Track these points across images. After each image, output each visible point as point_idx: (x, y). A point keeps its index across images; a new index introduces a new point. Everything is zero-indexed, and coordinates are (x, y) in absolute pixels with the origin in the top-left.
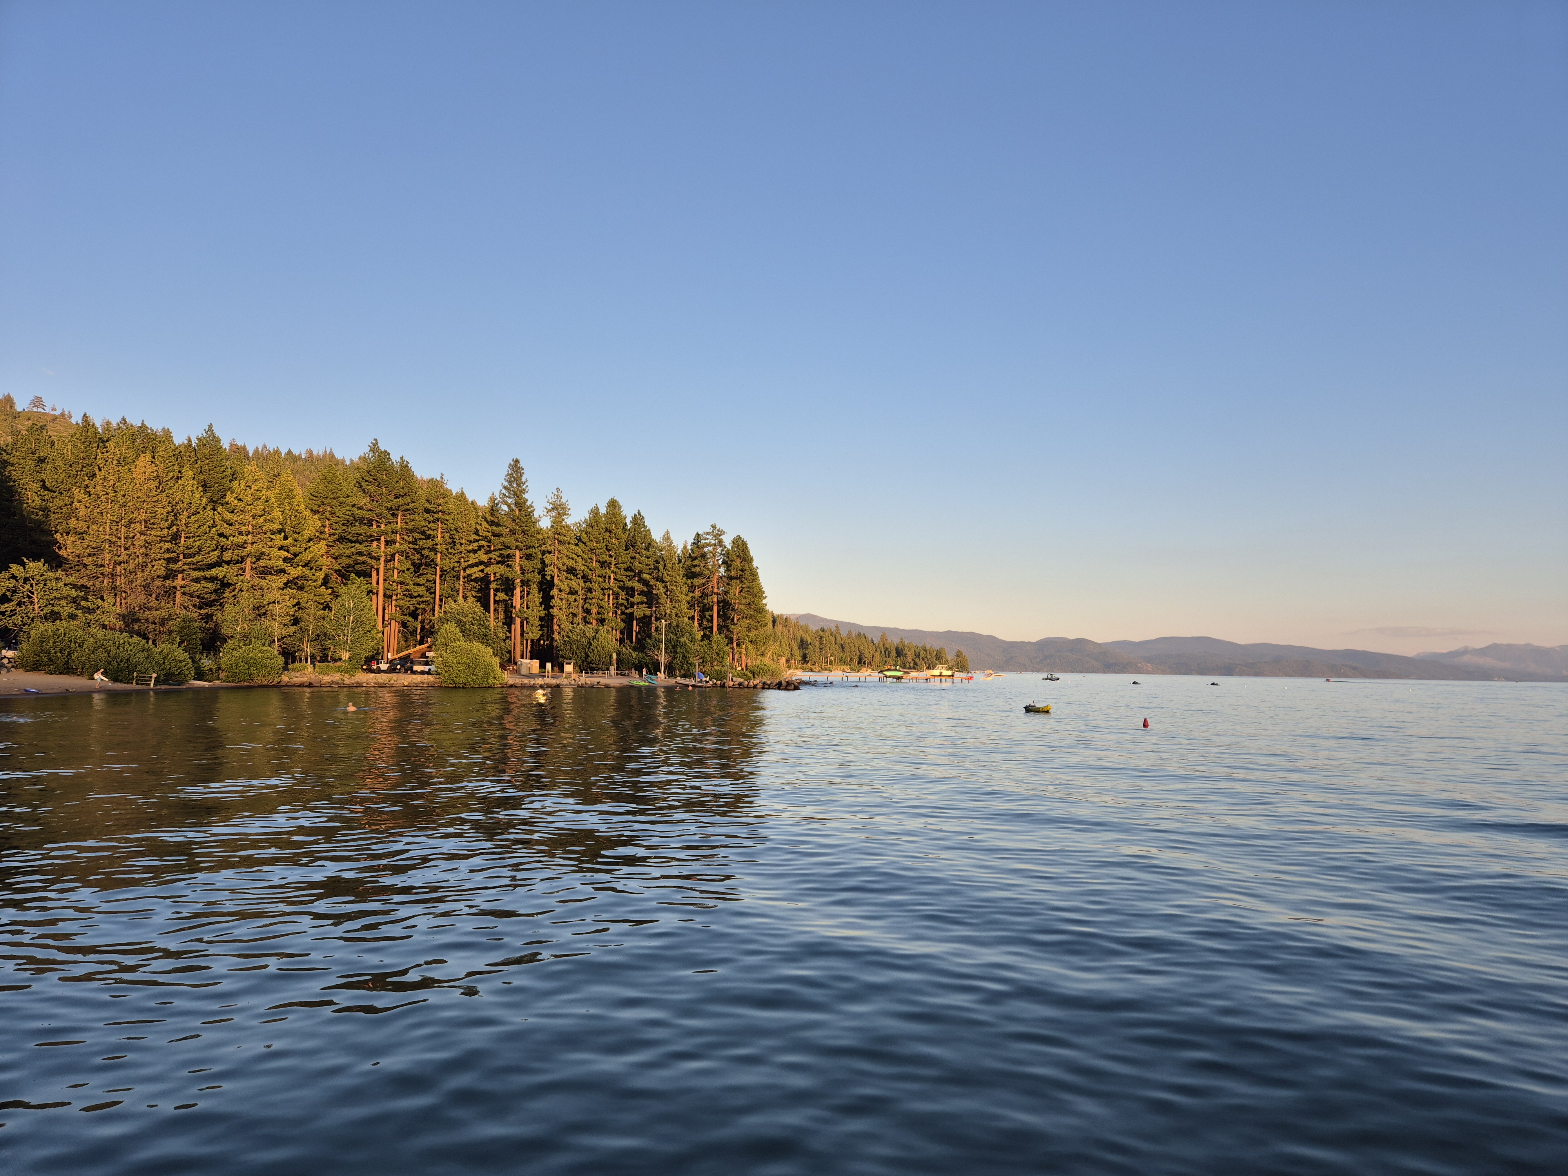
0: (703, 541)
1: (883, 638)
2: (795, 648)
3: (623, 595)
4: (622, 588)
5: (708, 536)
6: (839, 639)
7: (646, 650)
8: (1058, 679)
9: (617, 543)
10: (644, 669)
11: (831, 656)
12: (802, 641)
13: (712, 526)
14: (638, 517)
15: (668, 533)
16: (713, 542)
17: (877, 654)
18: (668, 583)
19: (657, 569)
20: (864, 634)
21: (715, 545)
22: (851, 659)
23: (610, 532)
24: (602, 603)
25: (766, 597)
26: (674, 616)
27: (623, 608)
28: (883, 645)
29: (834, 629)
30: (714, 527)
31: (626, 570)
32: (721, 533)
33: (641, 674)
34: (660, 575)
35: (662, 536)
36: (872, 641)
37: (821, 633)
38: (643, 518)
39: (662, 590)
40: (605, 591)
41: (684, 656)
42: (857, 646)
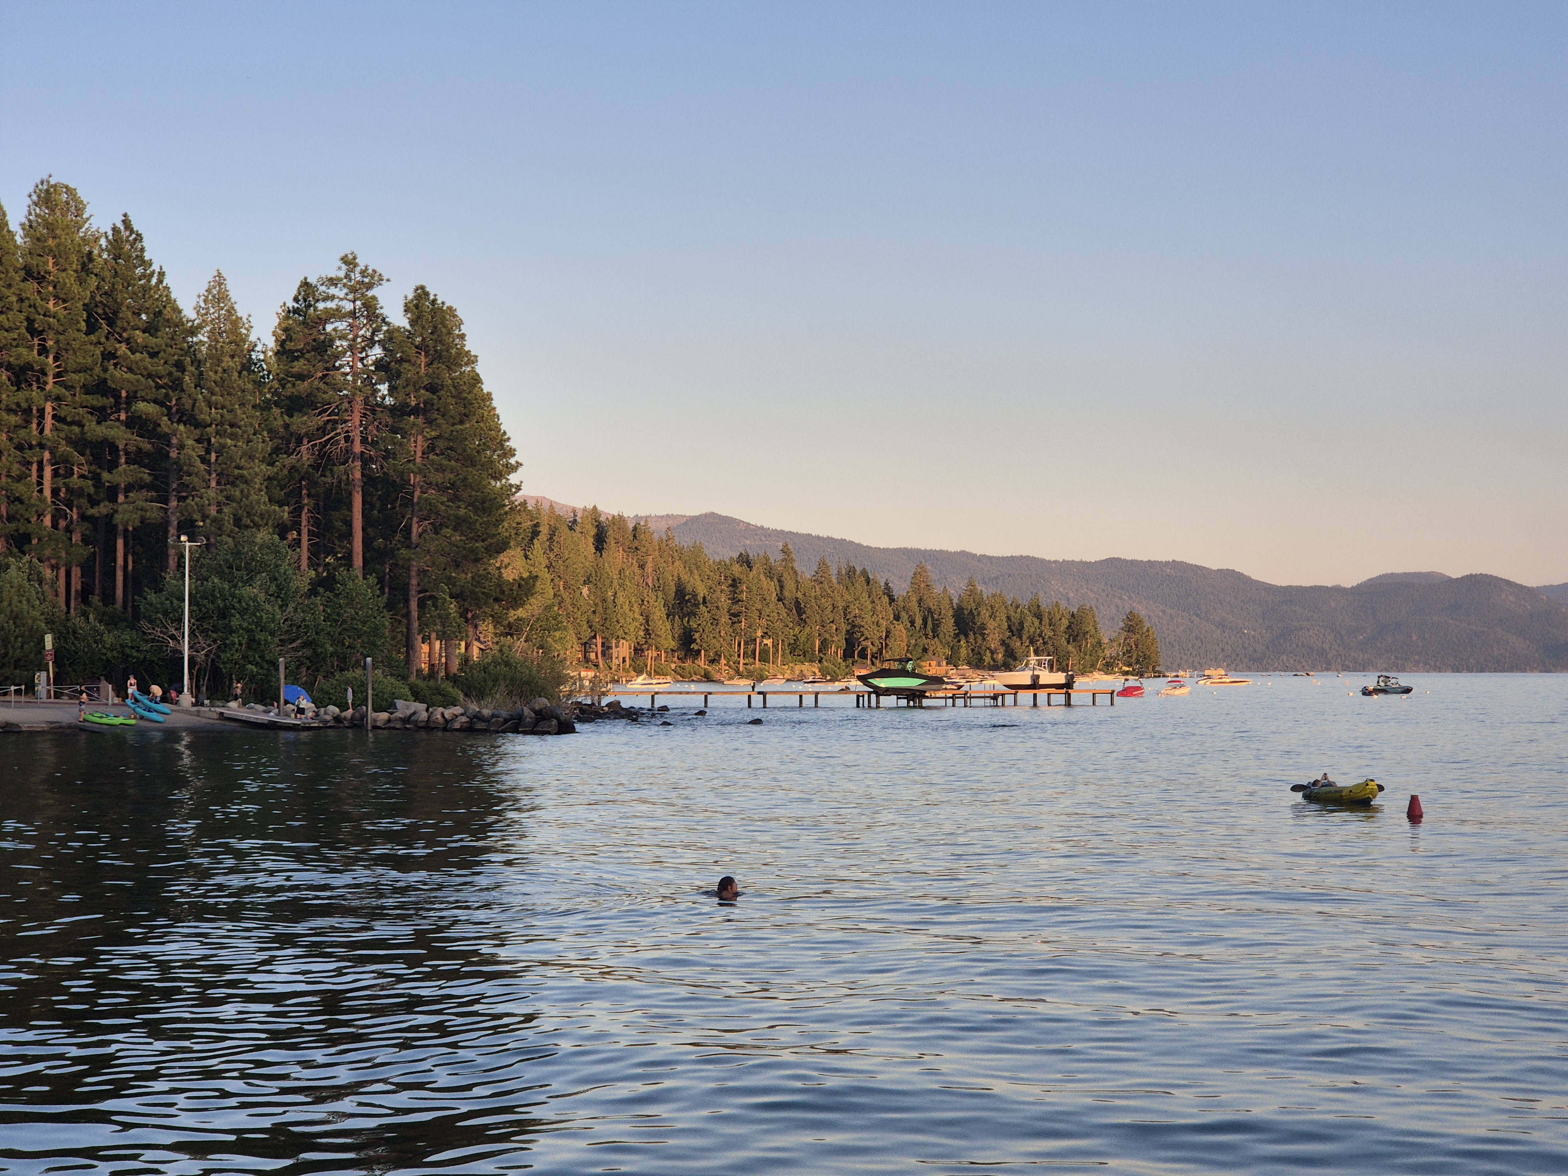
0: (321, 306)
1: (919, 580)
2: (659, 613)
3: (81, 465)
4: (81, 444)
5: (333, 291)
6: (790, 585)
7: (144, 624)
8: (1408, 690)
9: (62, 313)
10: (132, 680)
11: (765, 635)
12: (681, 592)
13: (345, 260)
14: (125, 234)
15: (219, 280)
16: (348, 306)
17: (900, 630)
18: (211, 430)
19: (177, 385)
20: (864, 573)
21: (353, 314)
22: (824, 645)
23: (40, 279)
24: (20, 488)
25: (519, 464)
26: (229, 525)
27: (84, 501)
28: (920, 601)
29: (776, 557)
30: (349, 262)
31: (87, 390)
32: (372, 279)
33: (121, 691)
34: (187, 403)
35: (203, 291)
36: (888, 592)
37: (737, 569)
38: (139, 238)
39: (193, 450)
40: (28, 454)
41: (252, 640)
42: (841, 605)
